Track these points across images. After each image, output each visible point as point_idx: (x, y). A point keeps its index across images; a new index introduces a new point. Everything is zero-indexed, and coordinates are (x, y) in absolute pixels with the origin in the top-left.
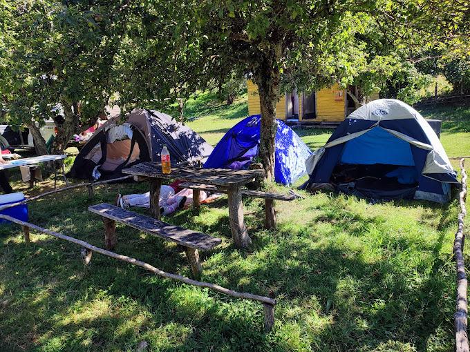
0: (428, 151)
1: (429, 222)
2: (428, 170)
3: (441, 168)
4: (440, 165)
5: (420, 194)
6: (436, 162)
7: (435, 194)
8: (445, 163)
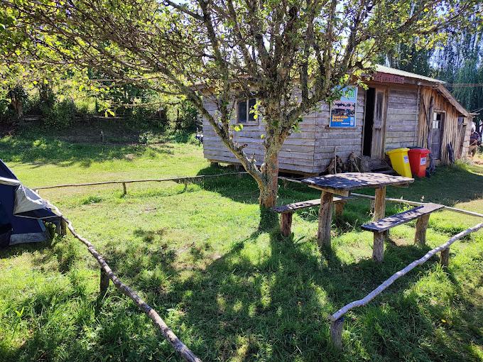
0: (15, 187)
1: (46, 266)
2: (21, 208)
3: (36, 204)
4: (34, 201)
5: (16, 238)
6: (28, 198)
7: (34, 234)
8: (39, 198)
